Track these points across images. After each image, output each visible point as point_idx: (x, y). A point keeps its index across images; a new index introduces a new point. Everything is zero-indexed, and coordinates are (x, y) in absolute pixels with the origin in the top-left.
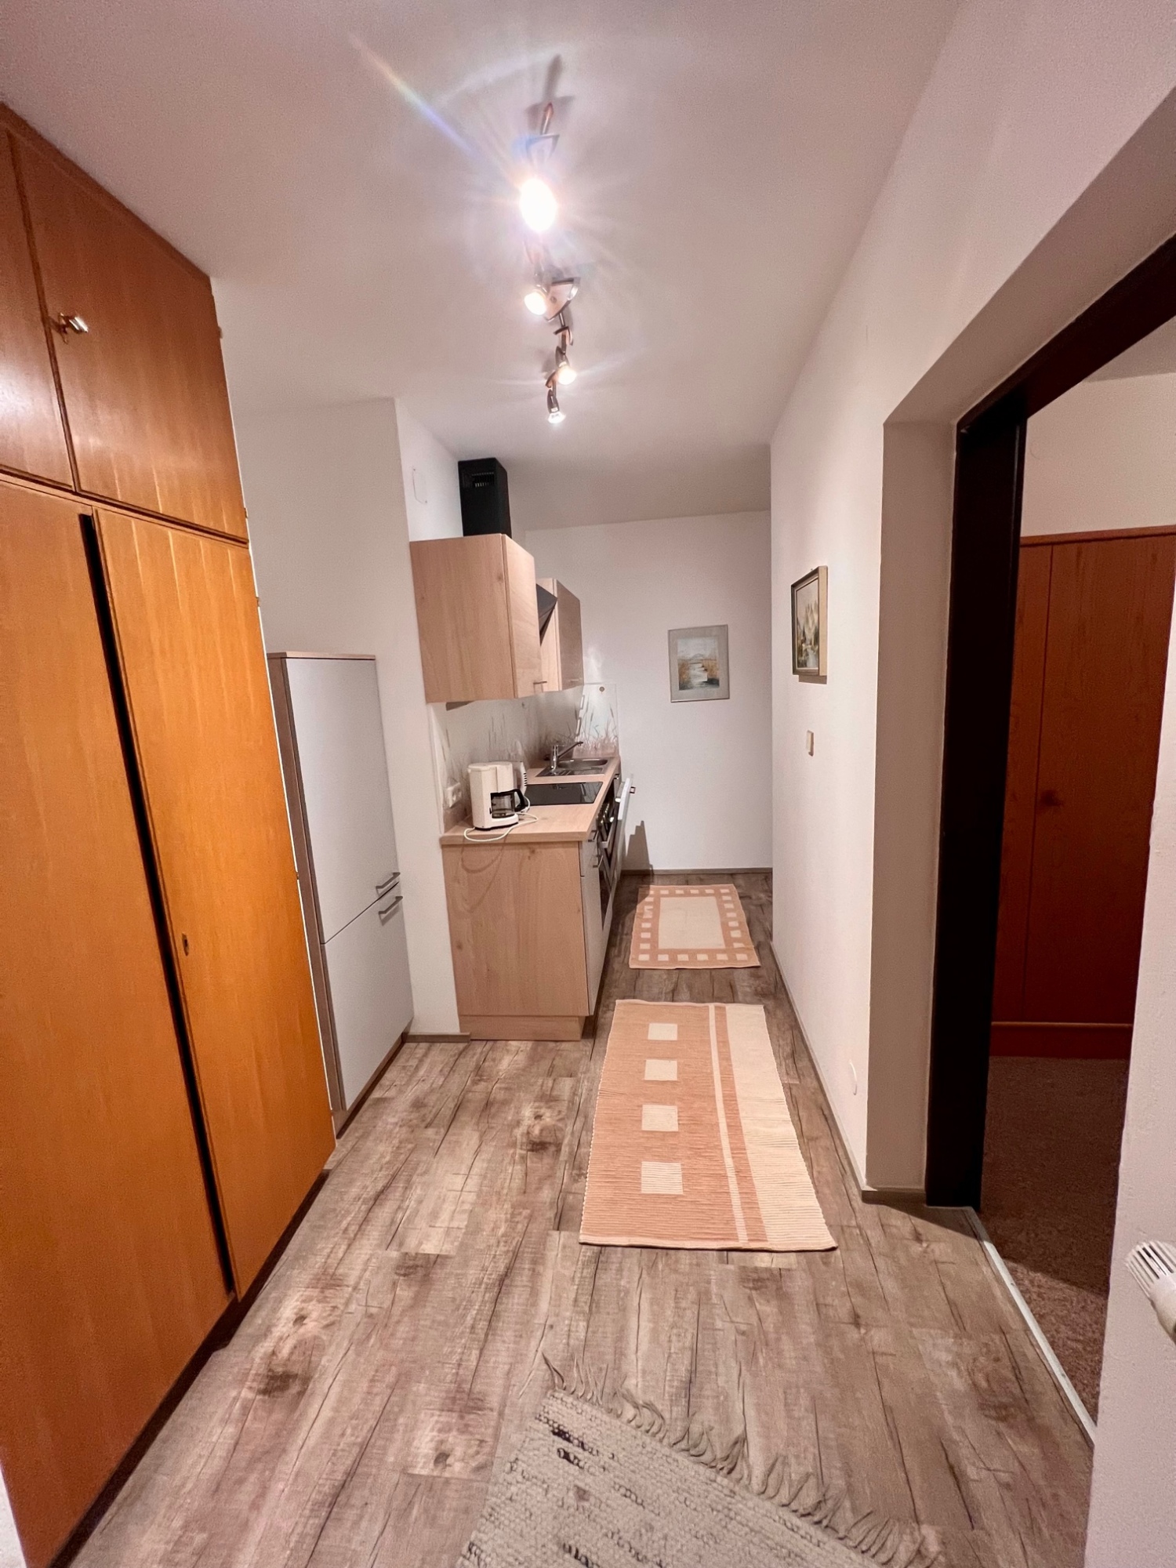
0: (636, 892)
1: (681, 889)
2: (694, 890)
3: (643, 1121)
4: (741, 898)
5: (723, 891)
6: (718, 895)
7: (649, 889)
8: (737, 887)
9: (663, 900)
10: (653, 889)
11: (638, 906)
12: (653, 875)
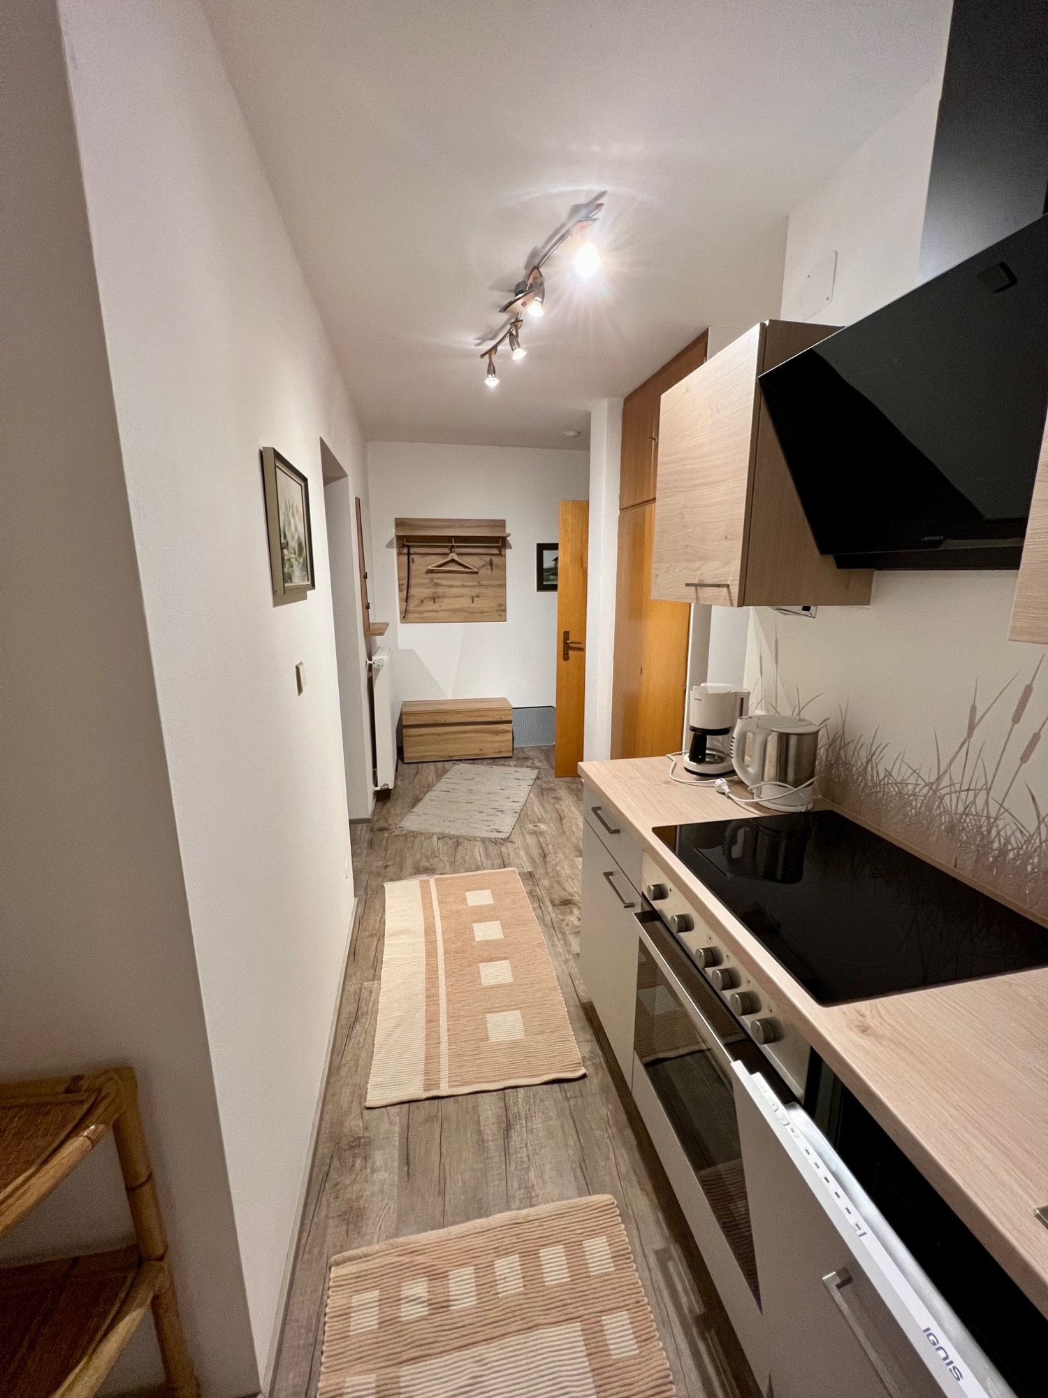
3: (500, 927)
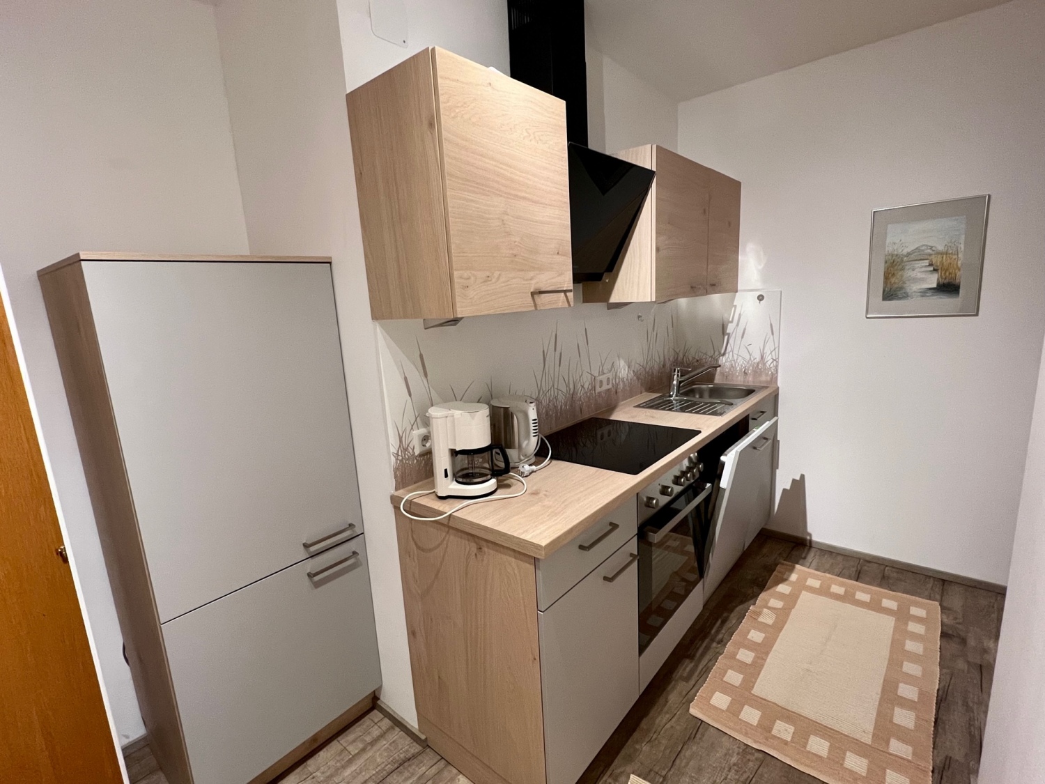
0: (770, 570)
1: (841, 585)
2: (863, 594)
4: (944, 635)
5: (915, 611)
6: (902, 616)
7: (792, 570)
8: (944, 609)
9: (805, 595)
10: (799, 573)
11: (763, 596)
12: (811, 547)
